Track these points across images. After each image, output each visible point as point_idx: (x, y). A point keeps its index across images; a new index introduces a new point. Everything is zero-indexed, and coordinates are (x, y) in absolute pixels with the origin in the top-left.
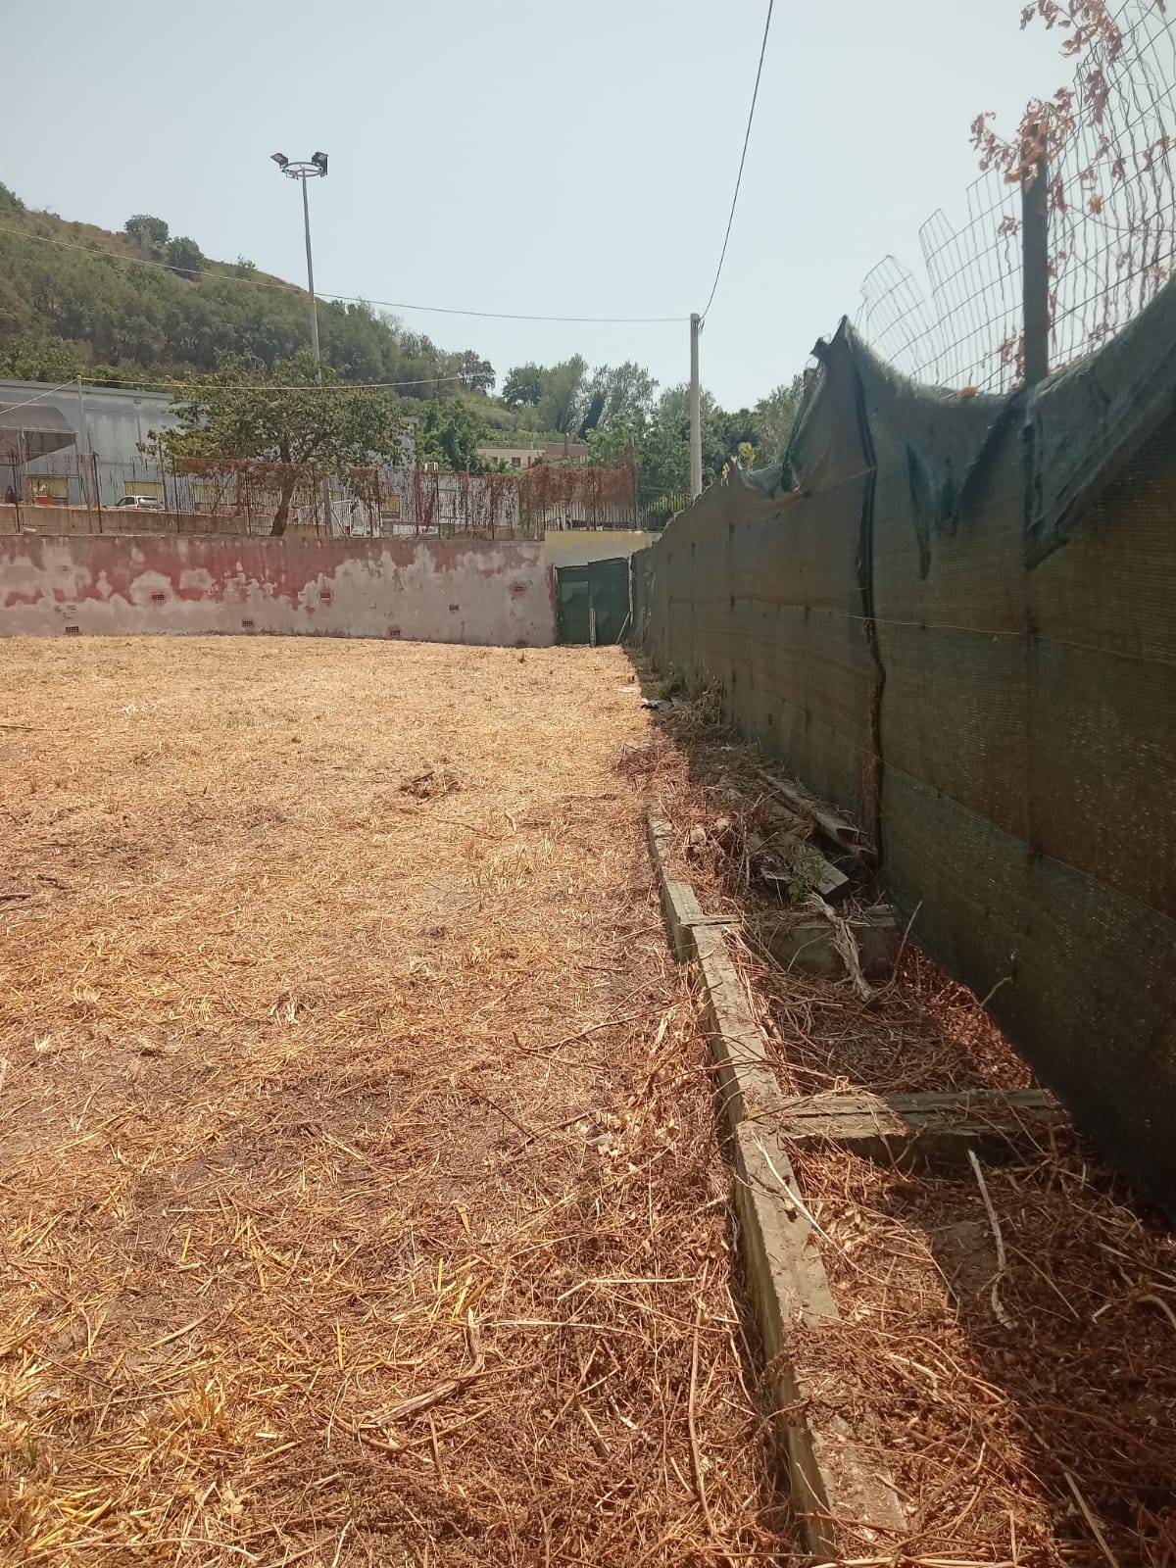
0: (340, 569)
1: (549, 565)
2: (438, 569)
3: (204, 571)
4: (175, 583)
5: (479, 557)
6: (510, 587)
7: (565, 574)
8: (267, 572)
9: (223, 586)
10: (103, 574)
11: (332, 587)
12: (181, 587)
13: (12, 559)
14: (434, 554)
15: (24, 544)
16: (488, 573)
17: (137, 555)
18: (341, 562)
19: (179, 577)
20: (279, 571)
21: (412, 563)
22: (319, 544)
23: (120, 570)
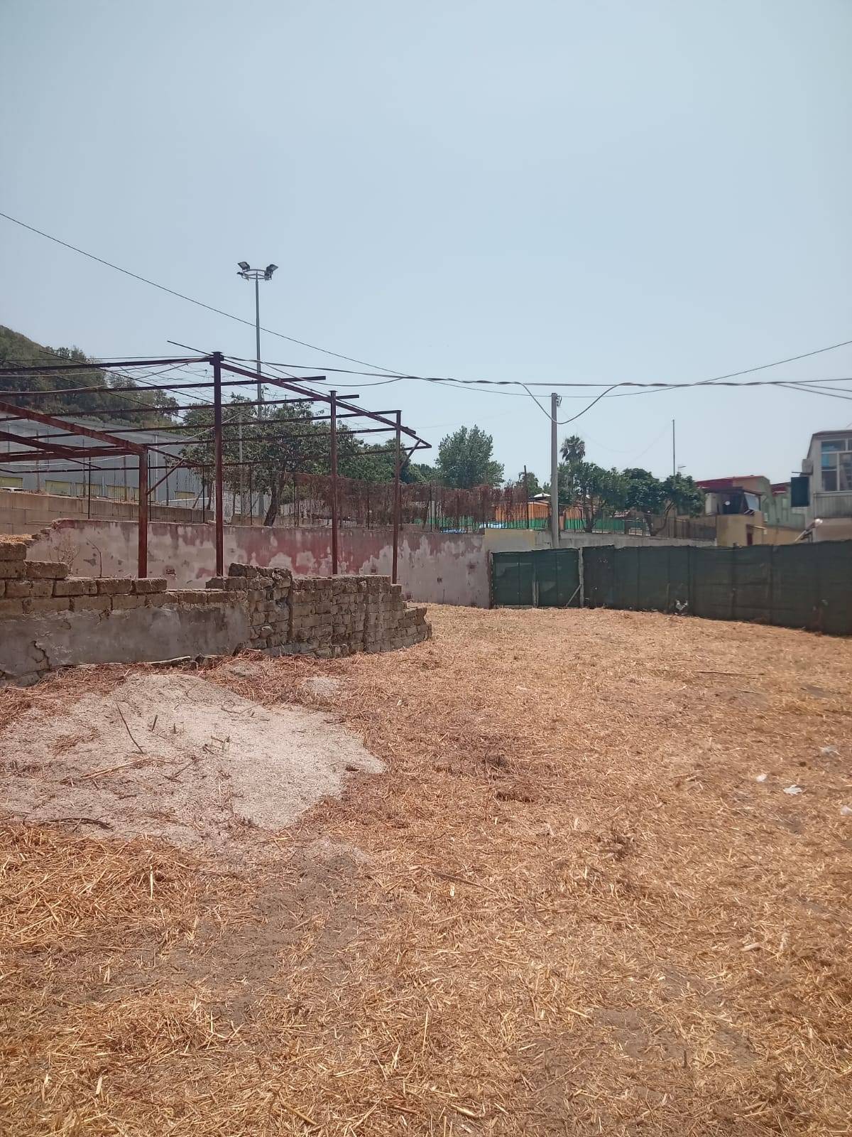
0: (382, 552)
1: (487, 550)
2: (431, 553)
3: (310, 553)
4: (294, 562)
5: (453, 545)
6: (468, 566)
7: (498, 557)
8: (343, 555)
9: (320, 564)
10: (254, 555)
11: (377, 565)
12: (297, 565)
13: (202, 543)
14: (430, 543)
15: (209, 532)
16: (457, 556)
17: (274, 542)
18: (382, 548)
19: (296, 557)
20: (349, 553)
21: (419, 549)
22: (371, 534)
23: (264, 552)
